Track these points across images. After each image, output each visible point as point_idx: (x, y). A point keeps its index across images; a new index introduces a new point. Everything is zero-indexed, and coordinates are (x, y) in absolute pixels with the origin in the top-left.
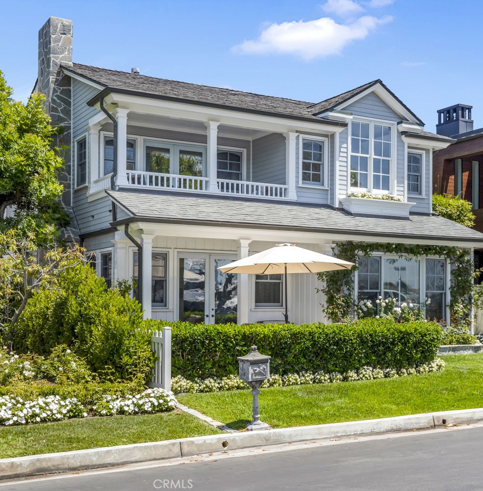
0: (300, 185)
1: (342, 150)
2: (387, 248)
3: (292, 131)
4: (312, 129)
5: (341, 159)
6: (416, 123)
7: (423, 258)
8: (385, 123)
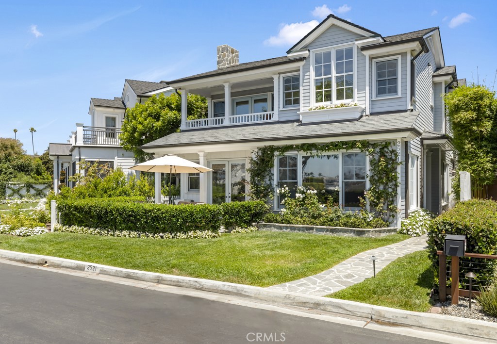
0: (281, 109)
1: (306, 77)
2: (302, 147)
3: (275, 74)
4: (287, 69)
5: (304, 84)
6: (371, 36)
7: (339, 153)
8: (344, 46)
